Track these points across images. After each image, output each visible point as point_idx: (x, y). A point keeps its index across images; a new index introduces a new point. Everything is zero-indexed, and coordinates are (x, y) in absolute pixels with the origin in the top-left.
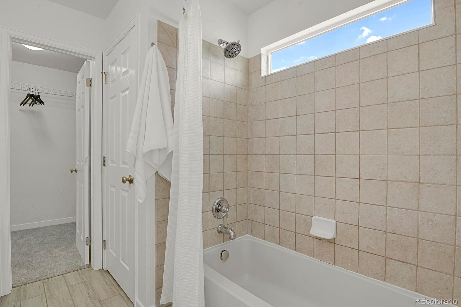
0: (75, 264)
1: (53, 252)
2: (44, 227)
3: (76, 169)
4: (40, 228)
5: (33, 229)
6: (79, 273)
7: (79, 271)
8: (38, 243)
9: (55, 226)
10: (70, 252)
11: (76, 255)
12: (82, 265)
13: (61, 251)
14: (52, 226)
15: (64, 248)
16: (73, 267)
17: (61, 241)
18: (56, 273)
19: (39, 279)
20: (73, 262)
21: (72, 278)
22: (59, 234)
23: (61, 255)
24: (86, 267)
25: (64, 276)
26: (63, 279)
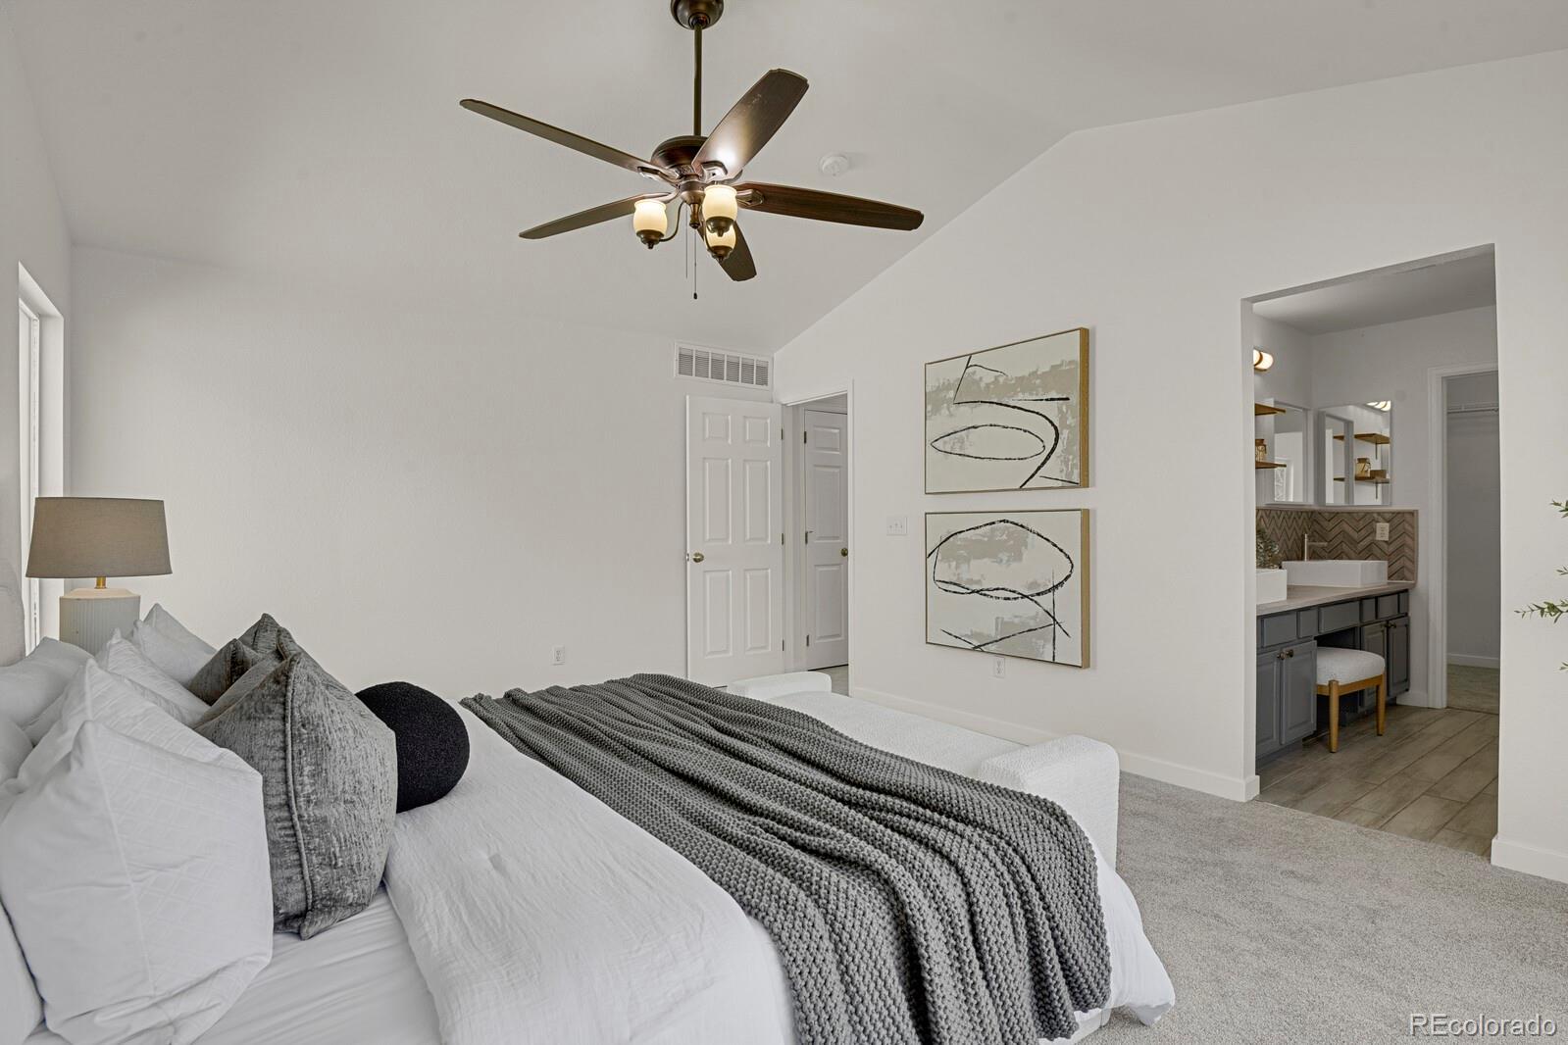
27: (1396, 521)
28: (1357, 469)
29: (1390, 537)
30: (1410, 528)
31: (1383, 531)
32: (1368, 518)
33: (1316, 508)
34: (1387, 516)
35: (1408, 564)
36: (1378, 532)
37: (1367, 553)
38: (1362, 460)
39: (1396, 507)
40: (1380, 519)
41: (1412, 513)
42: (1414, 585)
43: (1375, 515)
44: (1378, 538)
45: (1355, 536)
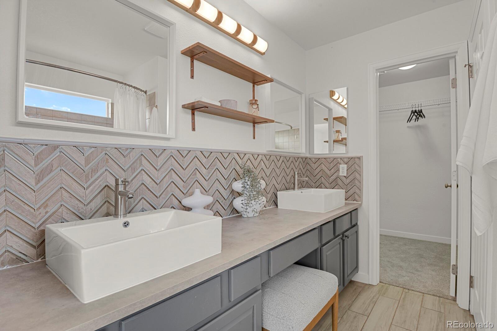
0: (439, 290)
1: (425, 267)
2: (430, 242)
3: (451, 185)
4: (425, 241)
5: (418, 240)
6: (439, 300)
7: (442, 299)
8: (416, 255)
9: (440, 243)
10: (441, 275)
11: (446, 281)
12: (446, 294)
13: (433, 271)
14: (437, 243)
15: (437, 268)
16: (436, 291)
17: (438, 261)
18: (418, 288)
19: (401, 286)
20: (439, 286)
21: (430, 301)
22: (440, 253)
23: (430, 274)
24: (450, 298)
25: (423, 295)
26: (421, 297)
27: (350, 163)
28: (335, 137)
29: (347, 174)
30: (358, 168)
31: (343, 170)
32: (335, 162)
33: (308, 155)
34: (346, 160)
35: (357, 191)
36: (341, 170)
37: (334, 185)
38: (338, 132)
39: (350, 155)
40: (342, 162)
41: (359, 158)
42: (361, 205)
43: (339, 160)
44: (341, 174)
45: (328, 172)
